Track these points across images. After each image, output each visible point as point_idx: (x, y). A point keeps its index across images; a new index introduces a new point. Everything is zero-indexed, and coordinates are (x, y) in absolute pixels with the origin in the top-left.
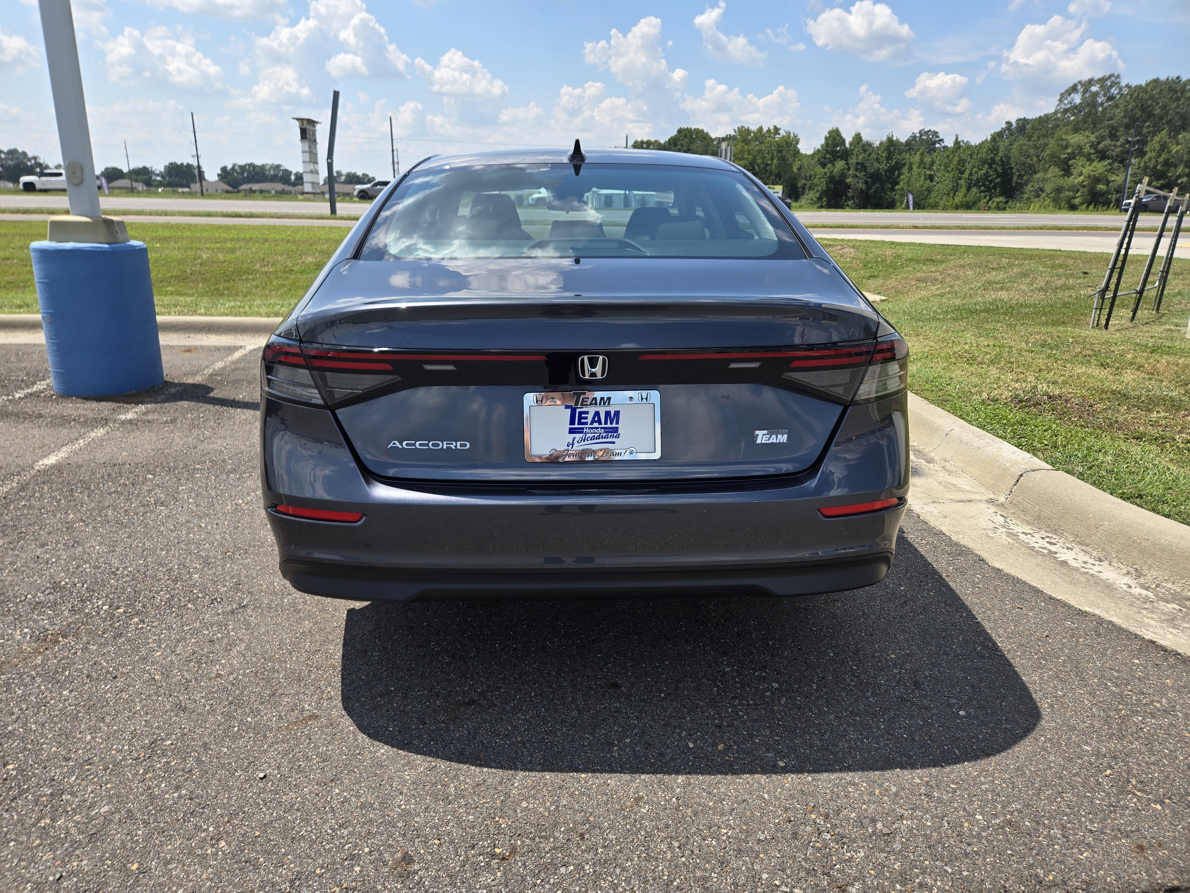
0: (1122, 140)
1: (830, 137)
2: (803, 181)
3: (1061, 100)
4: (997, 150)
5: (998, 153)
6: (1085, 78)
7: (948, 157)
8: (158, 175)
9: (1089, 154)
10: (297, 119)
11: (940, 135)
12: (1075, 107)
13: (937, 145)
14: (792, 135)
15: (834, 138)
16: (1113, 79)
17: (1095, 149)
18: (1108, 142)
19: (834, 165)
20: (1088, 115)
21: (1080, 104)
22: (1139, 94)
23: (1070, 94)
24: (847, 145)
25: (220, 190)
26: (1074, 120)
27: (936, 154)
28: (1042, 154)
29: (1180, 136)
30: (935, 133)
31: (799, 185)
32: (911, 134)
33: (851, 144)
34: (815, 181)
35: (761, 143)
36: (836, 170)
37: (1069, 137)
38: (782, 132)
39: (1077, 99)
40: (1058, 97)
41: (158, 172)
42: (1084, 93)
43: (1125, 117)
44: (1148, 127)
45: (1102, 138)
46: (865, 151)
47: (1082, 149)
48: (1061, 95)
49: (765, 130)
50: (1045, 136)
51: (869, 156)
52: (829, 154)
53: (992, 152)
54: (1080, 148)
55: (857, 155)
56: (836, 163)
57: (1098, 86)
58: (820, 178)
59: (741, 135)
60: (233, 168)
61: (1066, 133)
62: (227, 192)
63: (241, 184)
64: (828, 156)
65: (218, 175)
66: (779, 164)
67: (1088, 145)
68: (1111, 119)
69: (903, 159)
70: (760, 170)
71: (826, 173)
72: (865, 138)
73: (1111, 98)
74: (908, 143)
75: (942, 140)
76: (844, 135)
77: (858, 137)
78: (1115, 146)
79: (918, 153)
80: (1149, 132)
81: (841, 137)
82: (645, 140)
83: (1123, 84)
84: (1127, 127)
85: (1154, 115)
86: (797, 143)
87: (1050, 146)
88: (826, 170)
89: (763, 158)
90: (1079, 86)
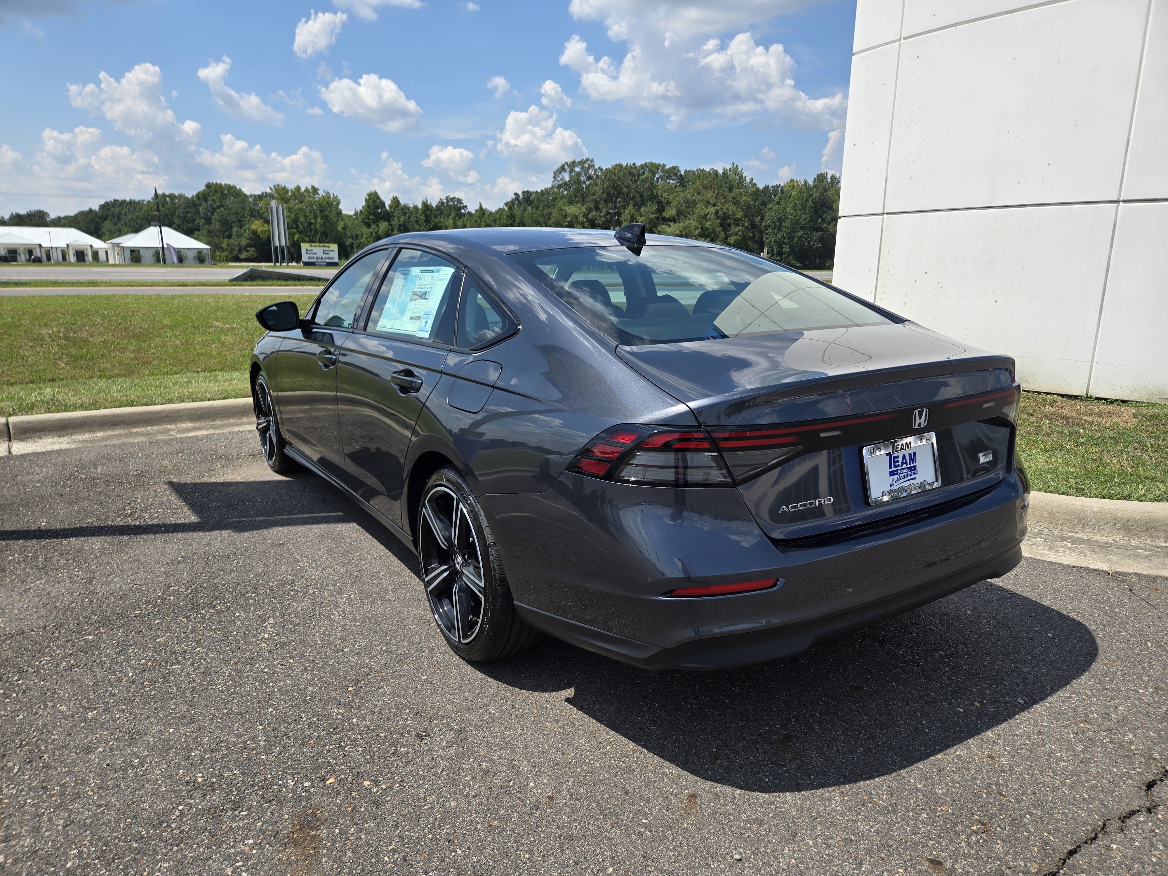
0: (604, 212)
1: (370, 199)
2: (350, 240)
3: (554, 177)
4: (514, 217)
5: (515, 220)
6: (570, 160)
7: (476, 222)
9: (583, 222)
11: (463, 202)
12: (566, 184)
13: (463, 211)
14: (332, 196)
15: (374, 200)
16: (589, 162)
17: (587, 218)
18: (594, 213)
19: (378, 226)
20: (577, 190)
21: (569, 181)
22: (610, 176)
23: (560, 173)
24: (388, 208)
26: (567, 194)
27: (465, 219)
28: (549, 222)
29: (642, 209)
30: (459, 200)
31: (347, 244)
32: (439, 200)
33: (391, 207)
34: (362, 240)
35: (301, 202)
36: (380, 230)
37: (566, 208)
38: (321, 193)
39: (567, 177)
40: (552, 175)
42: (571, 172)
43: (603, 193)
44: (620, 202)
45: (590, 210)
46: (405, 214)
47: (577, 218)
48: (554, 173)
49: (303, 189)
50: (548, 207)
51: (409, 218)
52: (372, 215)
53: (510, 219)
54: (576, 217)
55: (399, 218)
56: (380, 224)
57: (580, 167)
58: (367, 238)
59: (279, 194)
61: (564, 205)
64: (371, 217)
66: (324, 223)
67: (581, 215)
68: (594, 194)
69: (439, 223)
70: (304, 228)
71: (371, 233)
72: (402, 202)
73: (590, 178)
74: (438, 208)
75: (466, 206)
76: (383, 197)
77: (396, 201)
78: (600, 216)
79: (451, 217)
80: (621, 206)
81: (380, 200)
82: (167, 193)
83: (597, 167)
84: (606, 201)
85: (623, 193)
86: (338, 203)
87: (553, 215)
88: (371, 230)
89: (306, 217)
90: (566, 167)
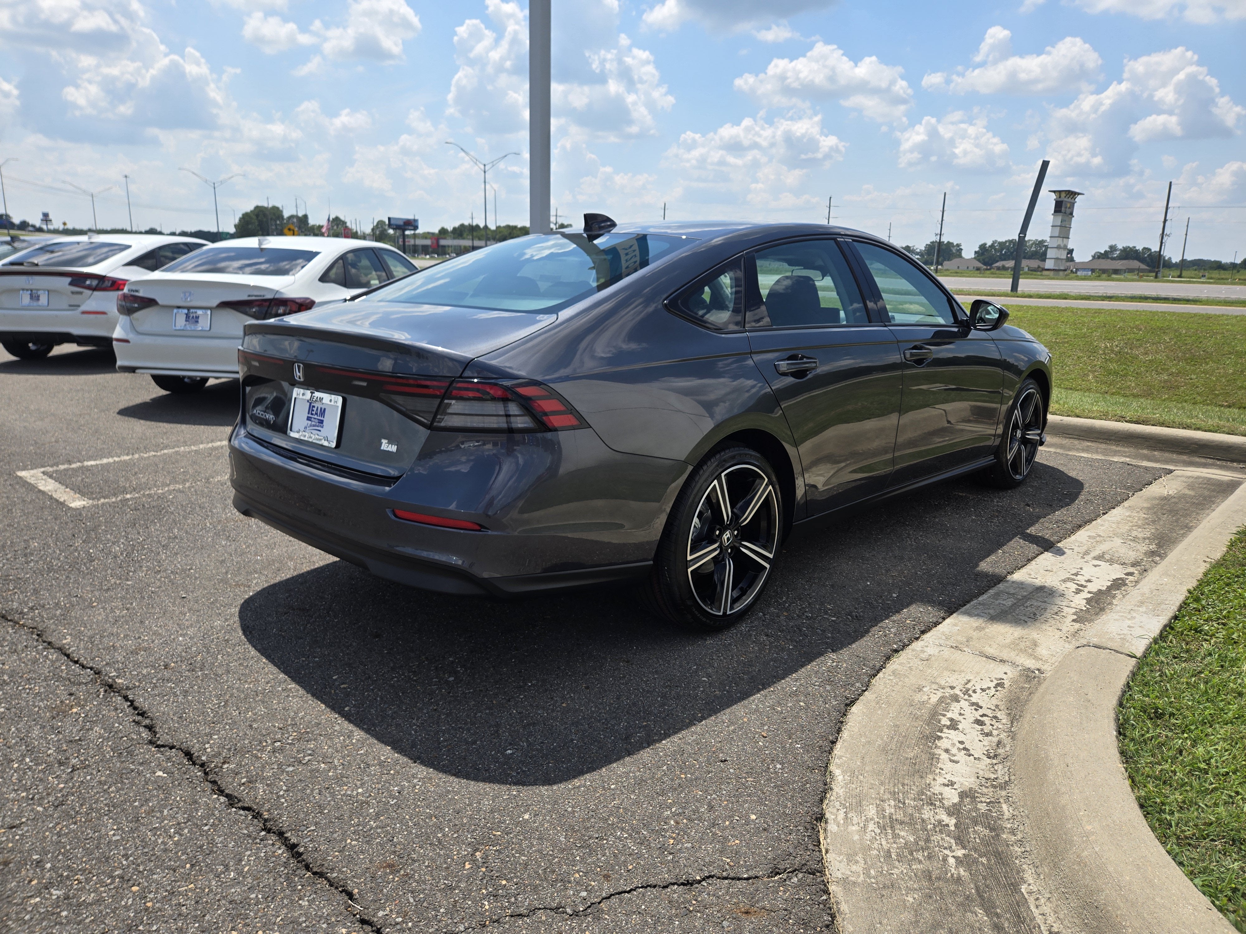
8: (917, 254)
10: (1054, 192)
25: (971, 268)
41: (918, 250)
60: (992, 246)
62: (978, 269)
63: (997, 261)
65: (976, 252)
